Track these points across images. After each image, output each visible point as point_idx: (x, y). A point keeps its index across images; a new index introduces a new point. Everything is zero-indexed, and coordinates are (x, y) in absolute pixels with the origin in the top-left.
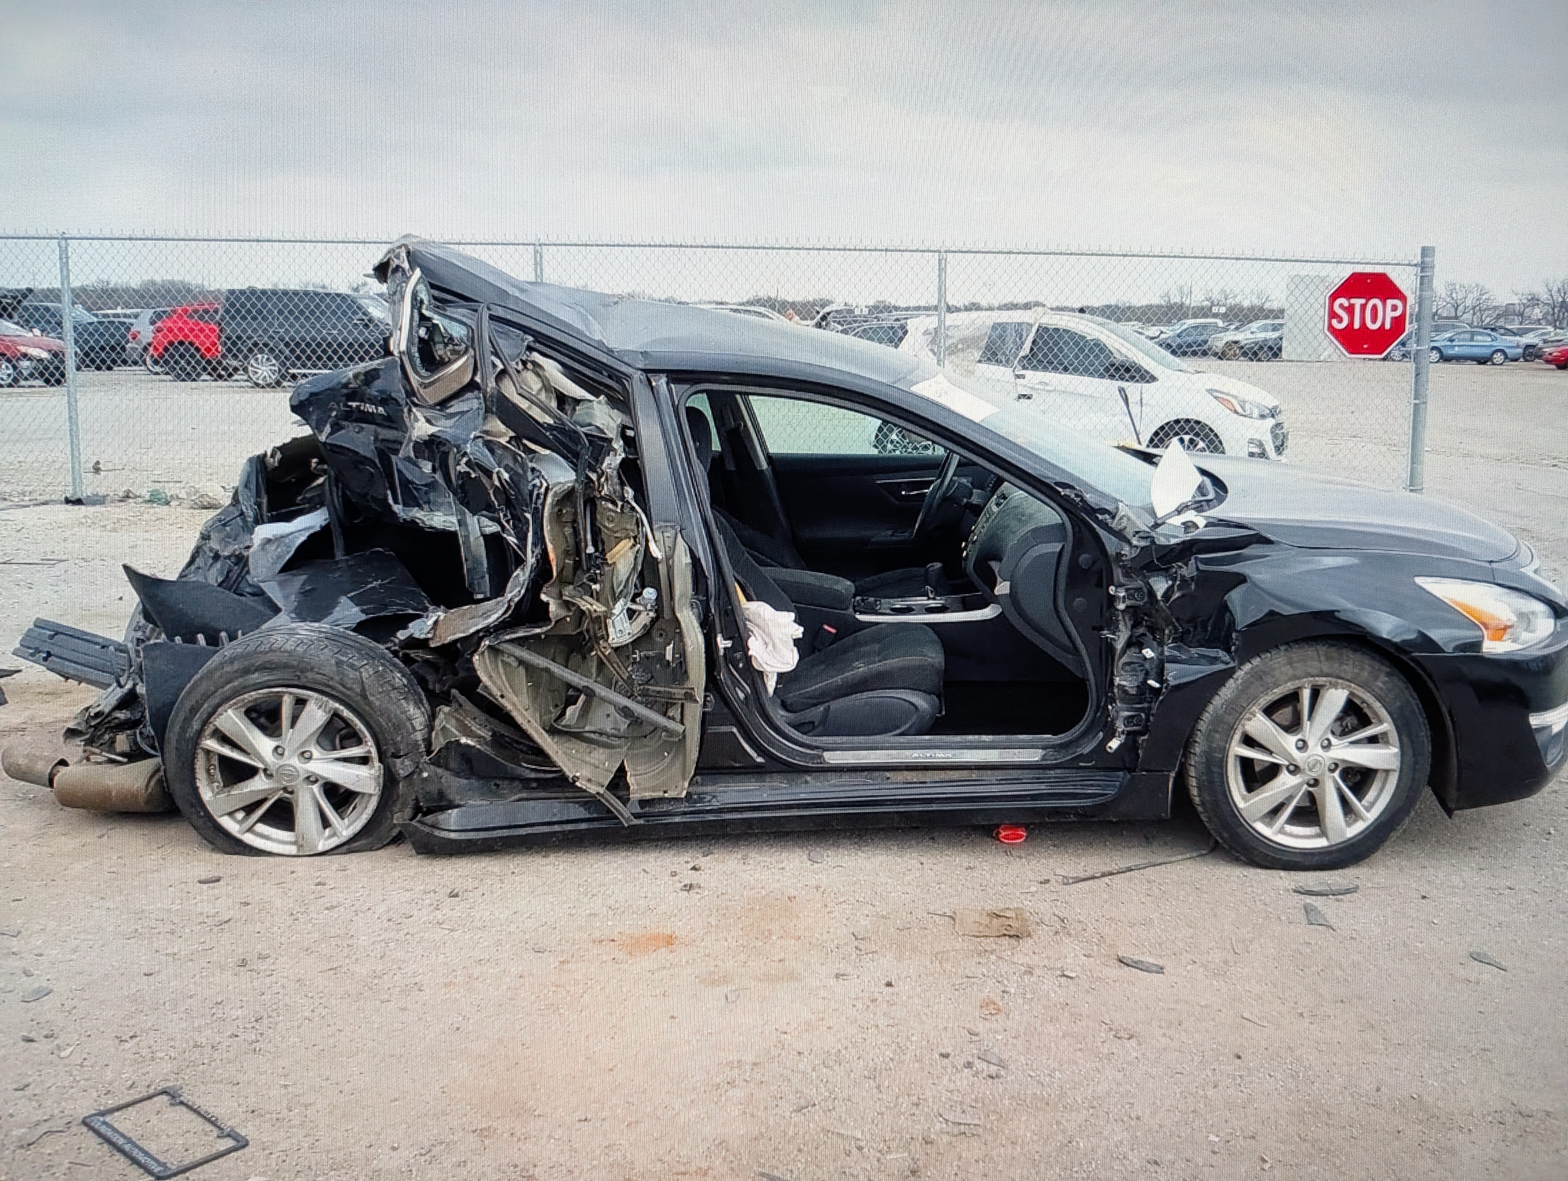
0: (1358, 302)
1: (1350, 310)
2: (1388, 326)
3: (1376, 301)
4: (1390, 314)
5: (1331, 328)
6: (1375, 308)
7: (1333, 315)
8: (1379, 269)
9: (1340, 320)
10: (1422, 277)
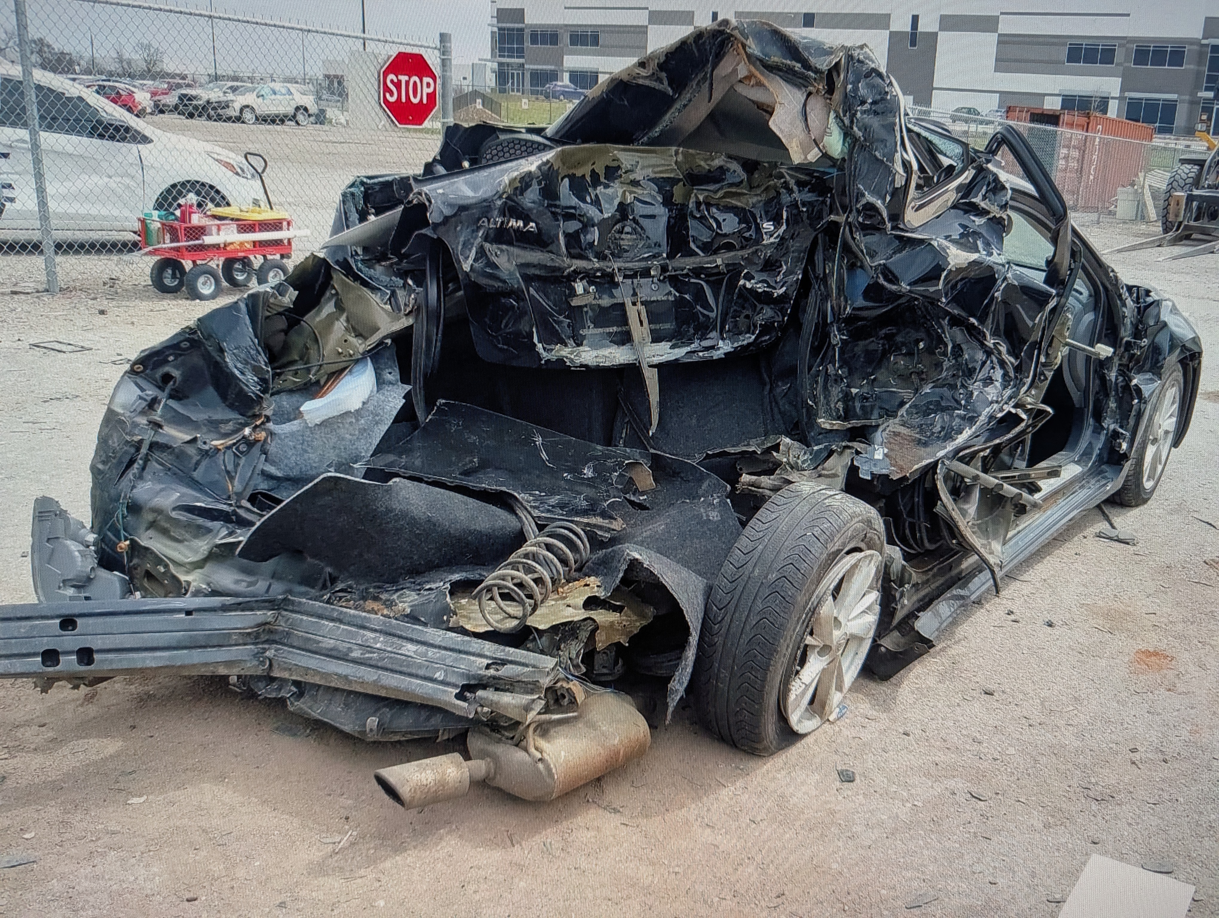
0: (404, 78)
1: (398, 85)
2: (425, 101)
3: (415, 78)
4: (426, 91)
5: (386, 101)
6: (415, 83)
7: (387, 89)
8: (415, 51)
9: (392, 94)
10: (443, 60)
